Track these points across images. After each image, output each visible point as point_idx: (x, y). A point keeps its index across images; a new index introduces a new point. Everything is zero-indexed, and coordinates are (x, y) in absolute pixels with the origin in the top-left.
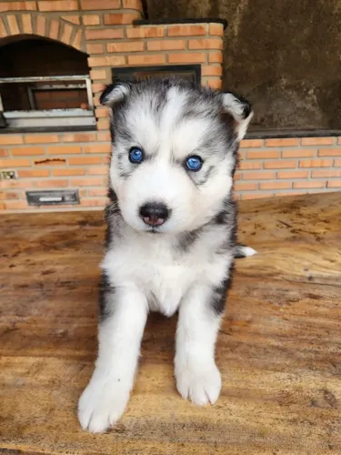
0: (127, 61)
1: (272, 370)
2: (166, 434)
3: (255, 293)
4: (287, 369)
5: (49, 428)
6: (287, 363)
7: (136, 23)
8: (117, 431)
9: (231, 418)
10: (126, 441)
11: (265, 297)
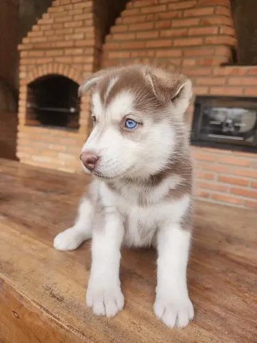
0: (209, 91)
1: (199, 325)
2: (85, 317)
3: (230, 275)
4: (214, 331)
5: (25, 278)
6: (218, 328)
7: (223, 65)
8: (58, 299)
9: (138, 333)
10: (58, 306)
11: (238, 280)
